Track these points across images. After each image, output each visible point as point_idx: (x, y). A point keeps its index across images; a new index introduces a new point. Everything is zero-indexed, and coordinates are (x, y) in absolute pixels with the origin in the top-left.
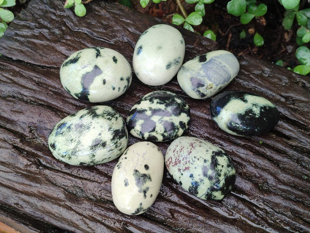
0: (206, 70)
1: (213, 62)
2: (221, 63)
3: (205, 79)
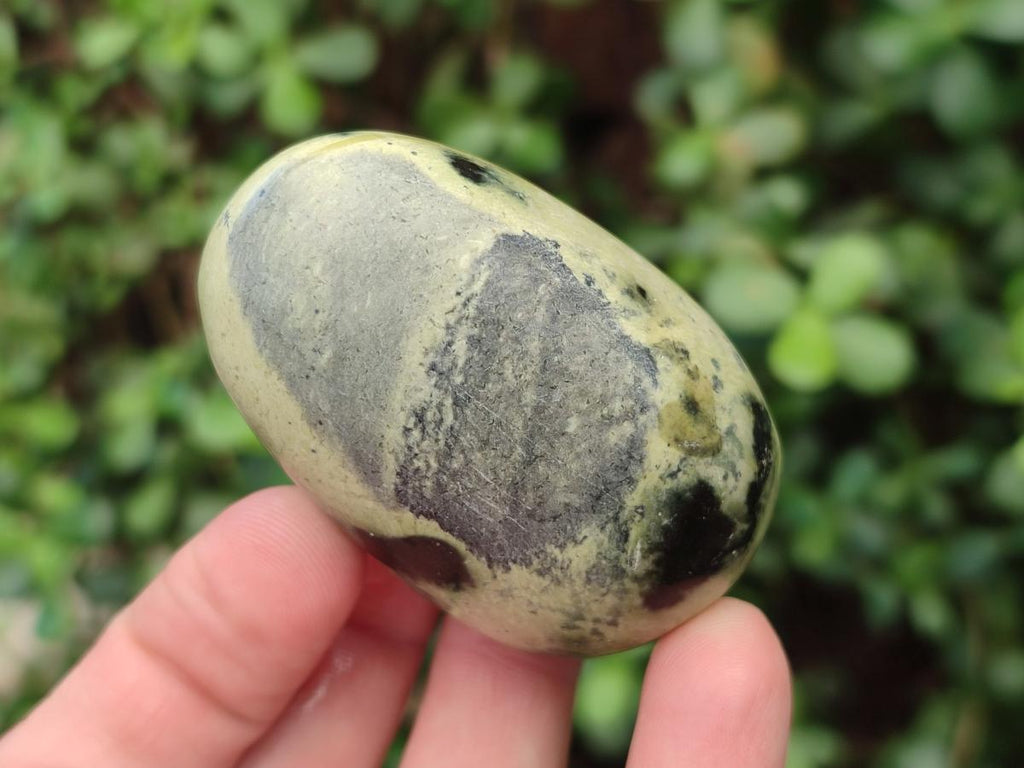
0: (549, 525)
1: (440, 488)
2: (420, 418)
3: (641, 511)
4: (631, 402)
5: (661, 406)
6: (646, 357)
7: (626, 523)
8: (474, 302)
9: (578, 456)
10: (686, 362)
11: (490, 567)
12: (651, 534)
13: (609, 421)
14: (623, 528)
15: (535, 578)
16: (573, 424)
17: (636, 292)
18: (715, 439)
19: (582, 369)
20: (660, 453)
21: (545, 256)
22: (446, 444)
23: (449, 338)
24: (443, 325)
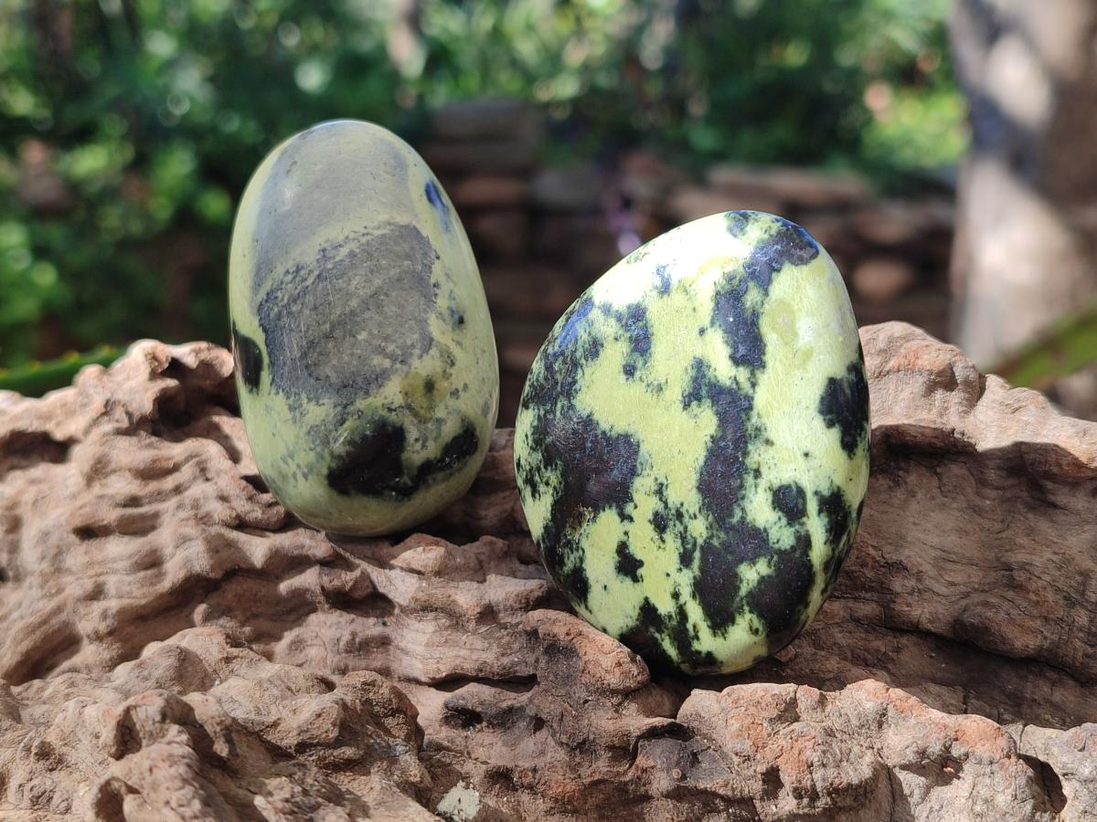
0: (312, 381)
4: (400, 353)
5: (413, 370)
6: (428, 343)
7: (348, 414)
8: (369, 237)
9: (352, 354)
10: (448, 366)
11: (271, 384)
12: (356, 432)
13: (381, 351)
14: (345, 416)
15: (286, 409)
16: (362, 336)
17: (456, 317)
18: (428, 415)
19: (391, 314)
20: (392, 392)
21: (425, 254)
22: (299, 294)
23: (342, 243)
24: (346, 235)
